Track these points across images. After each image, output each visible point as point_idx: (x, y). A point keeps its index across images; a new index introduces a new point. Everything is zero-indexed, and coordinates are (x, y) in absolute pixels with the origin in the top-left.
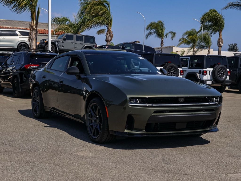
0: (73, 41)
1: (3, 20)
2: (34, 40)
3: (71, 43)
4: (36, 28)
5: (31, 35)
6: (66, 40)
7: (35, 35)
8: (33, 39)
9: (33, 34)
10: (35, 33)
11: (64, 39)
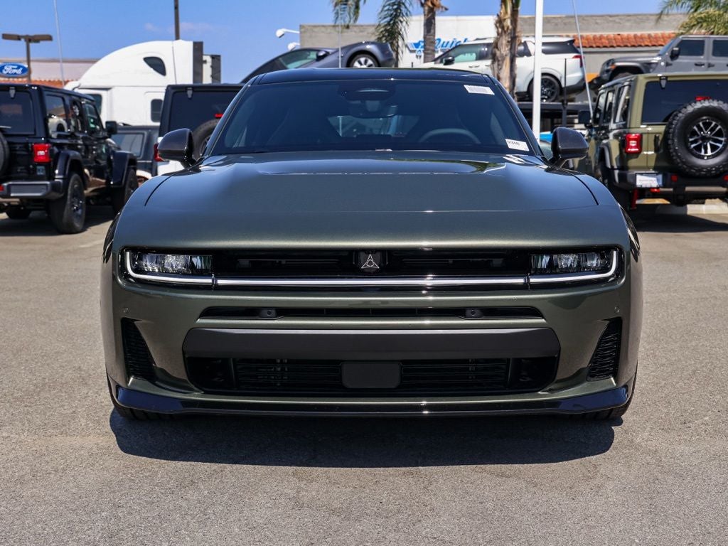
0: (701, 59)
1: (554, 18)
2: (505, 62)
3: (696, 65)
4: (512, 24)
5: (497, 48)
6: (680, 57)
7: (509, 47)
8: (503, 59)
9: (502, 44)
10: (508, 42)
11: (674, 56)
